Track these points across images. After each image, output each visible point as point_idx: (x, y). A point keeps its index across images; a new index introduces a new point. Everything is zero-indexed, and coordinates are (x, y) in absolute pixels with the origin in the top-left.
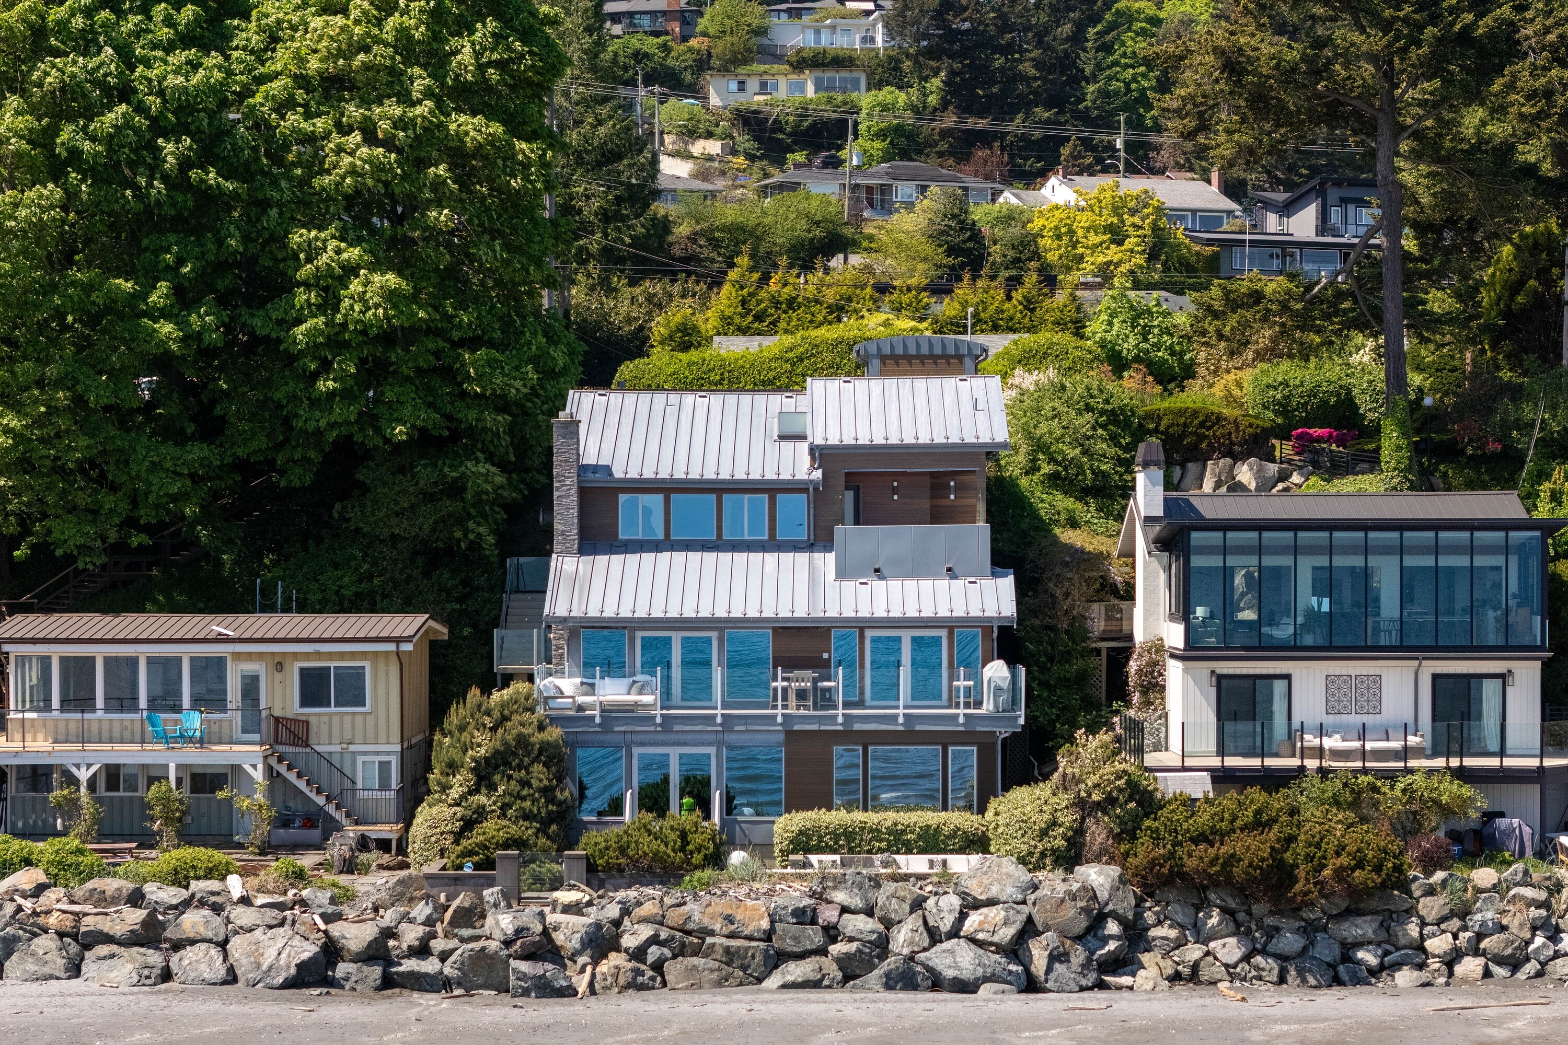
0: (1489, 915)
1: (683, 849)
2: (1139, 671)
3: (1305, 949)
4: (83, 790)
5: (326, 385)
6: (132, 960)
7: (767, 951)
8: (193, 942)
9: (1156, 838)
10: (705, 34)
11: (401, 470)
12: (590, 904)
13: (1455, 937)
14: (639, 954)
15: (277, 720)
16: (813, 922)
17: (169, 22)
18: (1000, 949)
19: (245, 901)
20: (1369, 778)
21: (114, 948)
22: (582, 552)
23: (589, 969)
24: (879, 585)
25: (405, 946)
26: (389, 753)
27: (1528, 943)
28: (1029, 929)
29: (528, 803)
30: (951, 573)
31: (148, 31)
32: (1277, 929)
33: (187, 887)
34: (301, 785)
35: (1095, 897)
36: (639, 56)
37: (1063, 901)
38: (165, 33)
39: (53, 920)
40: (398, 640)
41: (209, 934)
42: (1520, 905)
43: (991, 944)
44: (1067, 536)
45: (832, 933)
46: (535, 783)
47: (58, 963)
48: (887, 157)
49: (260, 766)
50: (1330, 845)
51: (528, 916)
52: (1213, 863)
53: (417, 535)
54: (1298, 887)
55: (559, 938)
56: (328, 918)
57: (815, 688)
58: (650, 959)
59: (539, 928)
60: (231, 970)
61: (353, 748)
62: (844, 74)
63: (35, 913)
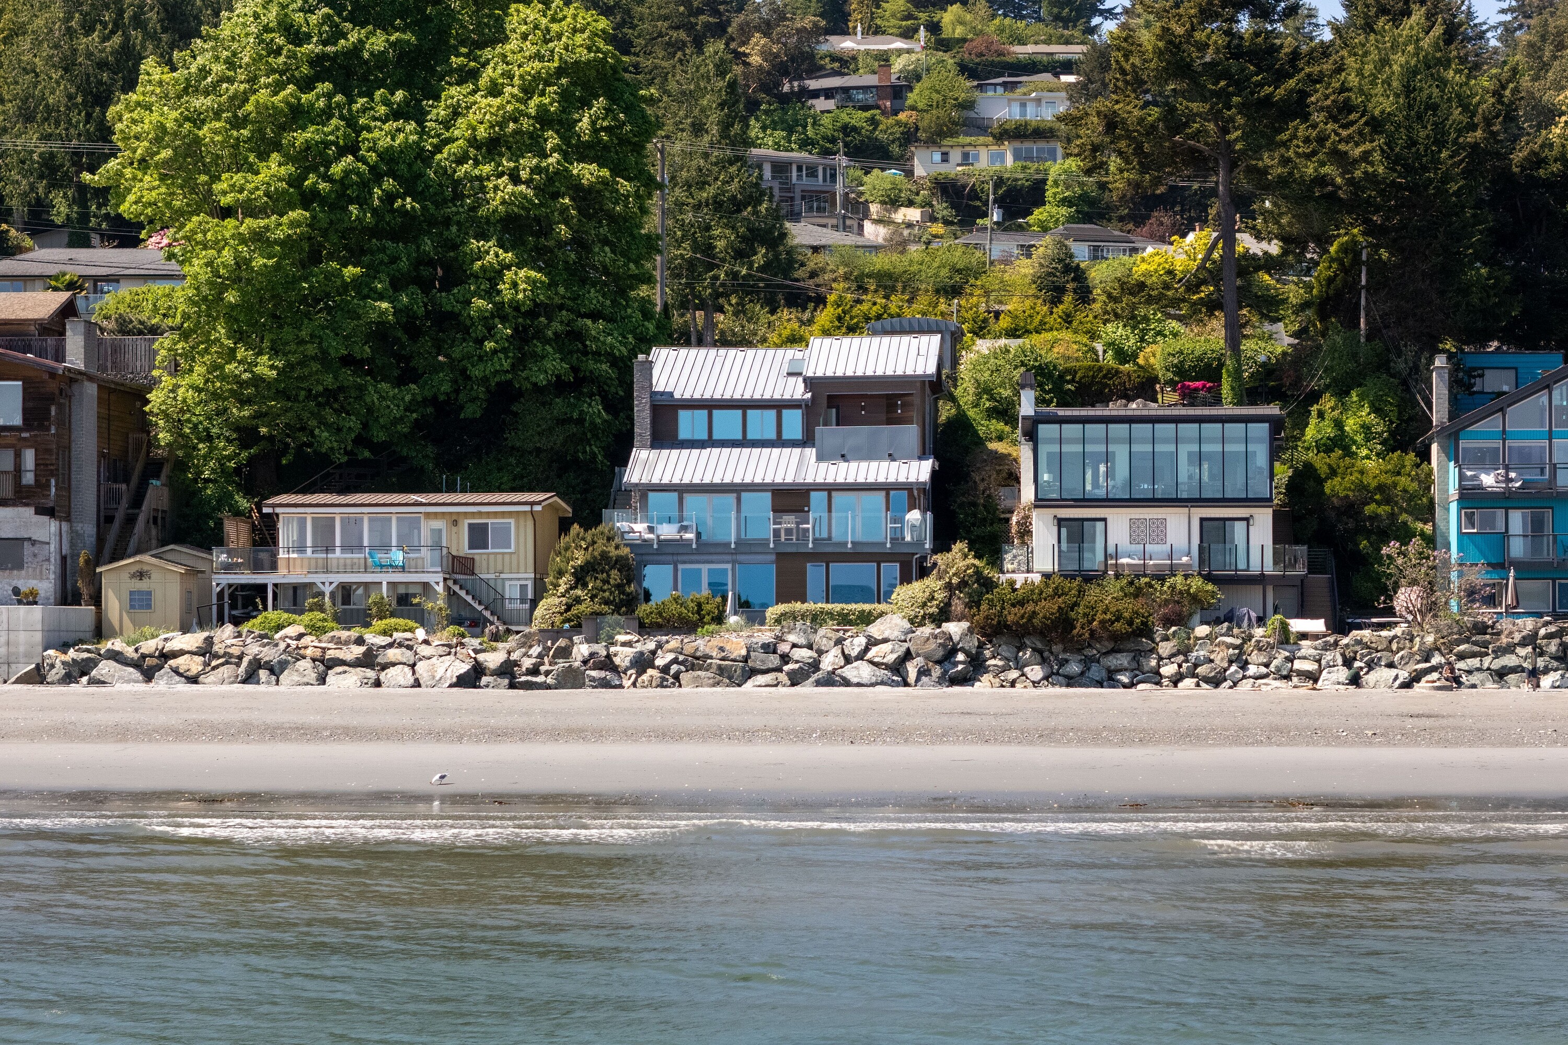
0: (1202, 653)
1: (698, 612)
2: (1018, 523)
3: (1082, 673)
4: (327, 599)
5: (489, 345)
6: (357, 674)
7: (743, 668)
8: (394, 664)
9: (991, 604)
10: (913, 108)
11: (543, 404)
12: (638, 641)
13: (1180, 666)
14: (665, 669)
15: (454, 557)
16: (775, 652)
17: (386, 102)
18: (887, 667)
19: (426, 642)
20: (1147, 580)
21: (346, 668)
22: (653, 446)
23: (634, 676)
24: (843, 465)
25: (524, 669)
26: (526, 579)
27: (1225, 670)
28: (908, 656)
29: (607, 593)
30: (891, 457)
31: (372, 108)
32: (1067, 661)
33: (391, 636)
34: (469, 599)
35: (951, 638)
36: (847, 129)
37: (928, 639)
38: (382, 110)
39: (309, 652)
40: (532, 504)
41: (404, 660)
42: (1223, 647)
43: (883, 664)
44: (993, 446)
45: (785, 658)
46: (612, 582)
47: (312, 676)
48: (1071, 219)
49: (441, 584)
50: (1101, 606)
51: (600, 649)
52: (1022, 617)
53: (552, 448)
54: (1075, 632)
55: (617, 660)
56: (476, 651)
57: (798, 528)
58: (672, 672)
59: (605, 653)
60: (417, 680)
61: (503, 576)
62: (1042, 144)
63: (298, 648)
